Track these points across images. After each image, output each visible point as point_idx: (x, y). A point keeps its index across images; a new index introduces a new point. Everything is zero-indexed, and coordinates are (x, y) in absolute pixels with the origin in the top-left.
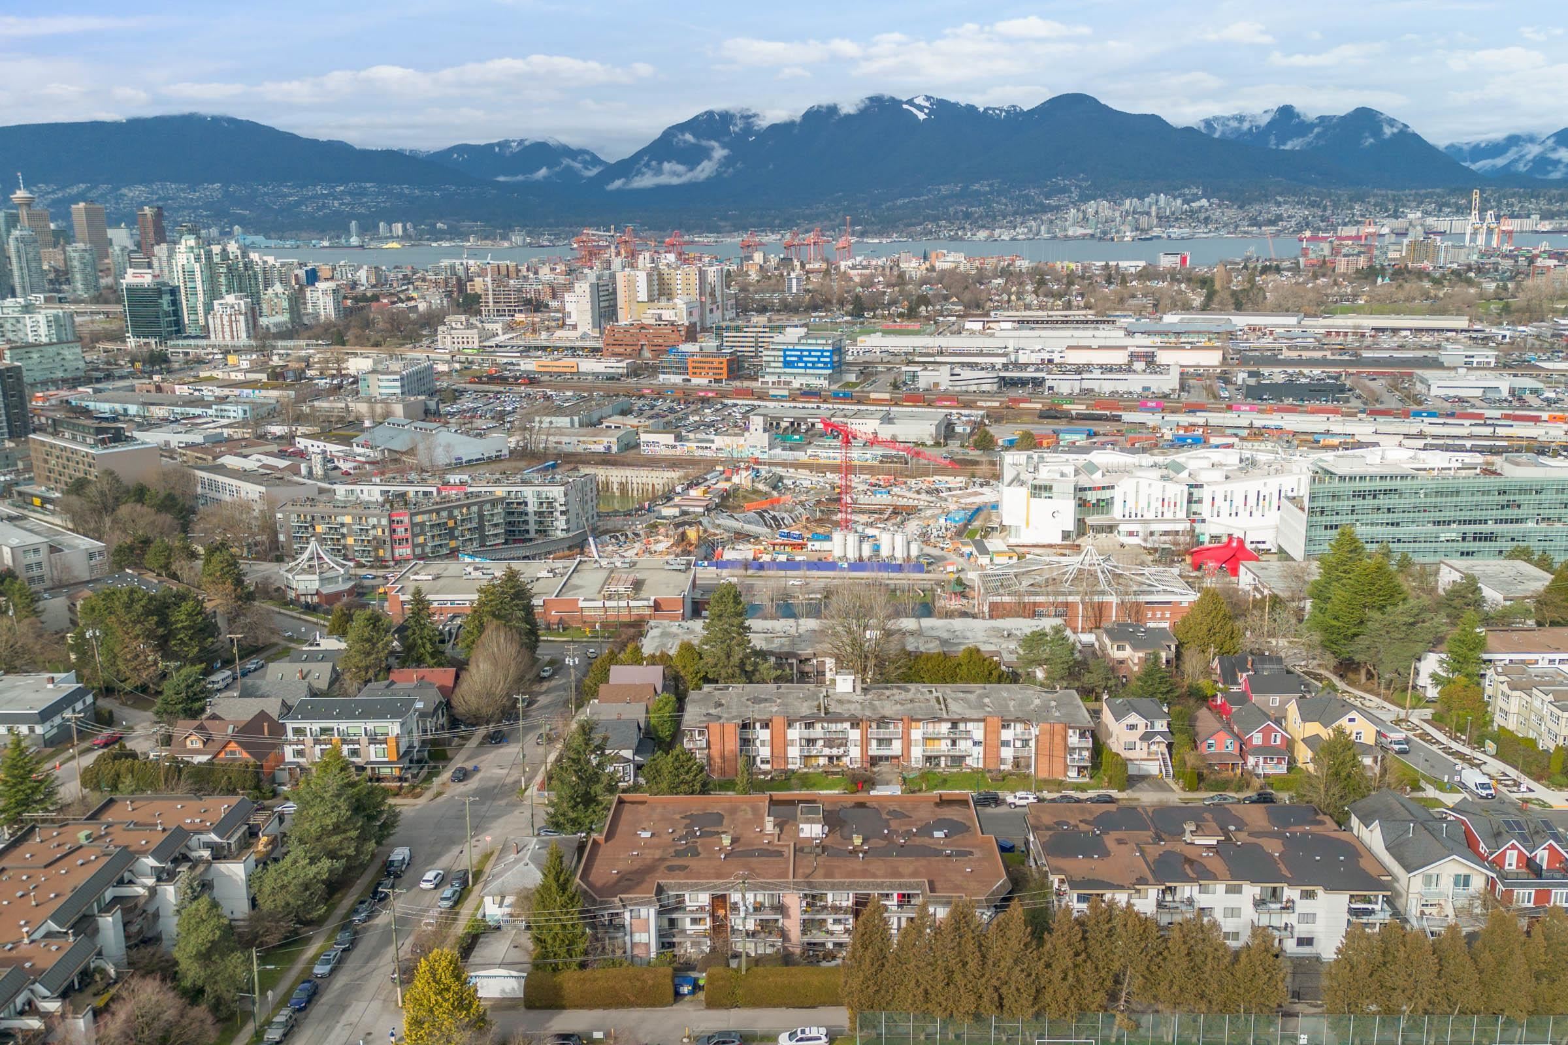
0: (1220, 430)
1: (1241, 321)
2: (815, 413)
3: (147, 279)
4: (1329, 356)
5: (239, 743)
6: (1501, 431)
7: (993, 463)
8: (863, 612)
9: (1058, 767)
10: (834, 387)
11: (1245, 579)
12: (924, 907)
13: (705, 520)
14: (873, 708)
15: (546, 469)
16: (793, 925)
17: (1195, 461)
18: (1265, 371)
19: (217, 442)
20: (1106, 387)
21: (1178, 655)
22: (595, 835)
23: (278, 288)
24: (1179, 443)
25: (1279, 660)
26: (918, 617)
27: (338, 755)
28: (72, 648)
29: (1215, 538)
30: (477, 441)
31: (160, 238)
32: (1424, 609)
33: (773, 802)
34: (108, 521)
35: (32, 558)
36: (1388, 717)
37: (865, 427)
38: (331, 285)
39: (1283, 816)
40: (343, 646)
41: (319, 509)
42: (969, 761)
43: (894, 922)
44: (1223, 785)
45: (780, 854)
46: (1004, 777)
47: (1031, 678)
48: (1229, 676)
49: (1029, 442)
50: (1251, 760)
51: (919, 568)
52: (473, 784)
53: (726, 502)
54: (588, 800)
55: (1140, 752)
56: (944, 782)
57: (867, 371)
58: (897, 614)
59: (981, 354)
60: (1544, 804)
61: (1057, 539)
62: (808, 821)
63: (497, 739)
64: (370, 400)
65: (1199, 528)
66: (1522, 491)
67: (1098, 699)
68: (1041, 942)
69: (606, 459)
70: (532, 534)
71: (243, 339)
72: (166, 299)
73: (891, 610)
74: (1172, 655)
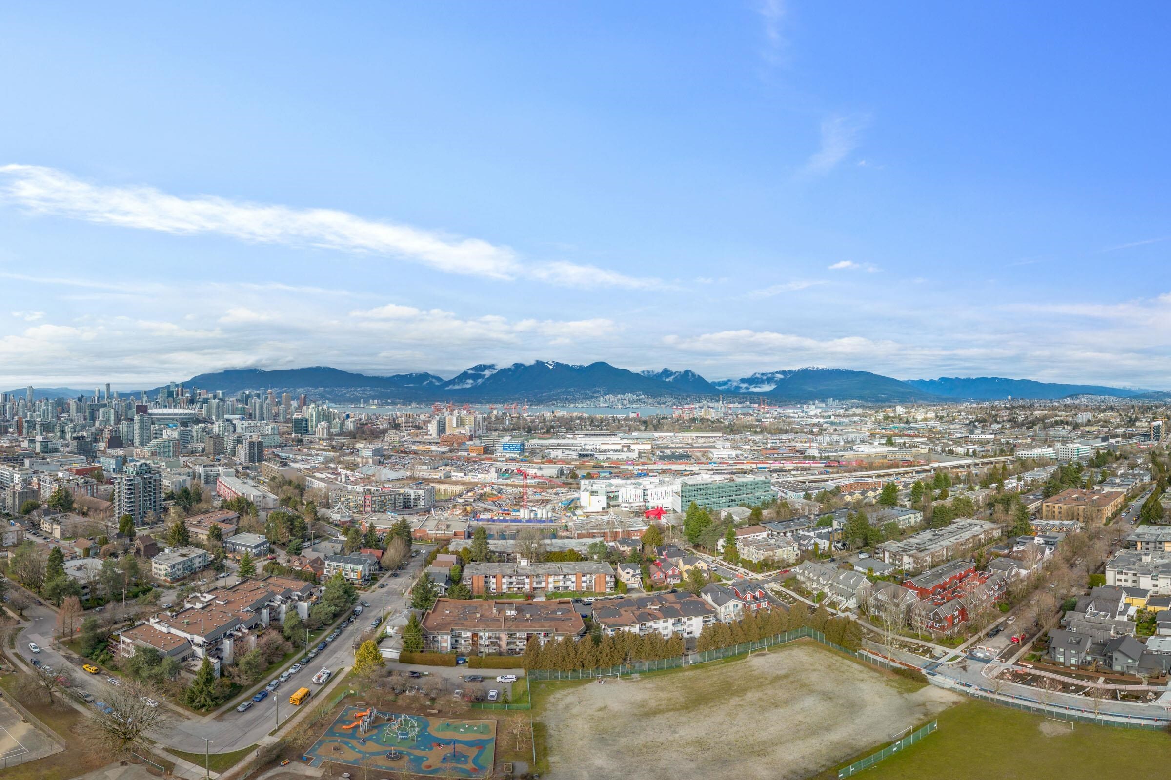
0: (652, 470)
1: (657, 435)
2: (513, 466)
3: (300, 416)
4: (684, 445)
5: (311, 566)
6: (734, 467)
7: (577, 484)
8: (531, 538)
9: (603, 588)
10: (521, 457)
11: (663, 520)
12: (554, 637)
13: (474, 504)
14: (535, 572)
15: (418, 484)
16: (503, 644)
17: (645, 481)
18: (665, 451)
19: (314, 468)
20: (615, 457)
21: (643, 548)
22: (428, 611)
23: (337, 420)
24: (640, 476)
25: (676, 546)
26: (551, 539)
27: (340, 574)
28: (266, 528)
29: (653, 507)
30: (396, 473)
31: (305, 404)
32: (718, 525)
33: (496, 603)
34: (280, 490)
35: (258, 499)
36: (710, 560)
37: (532, 471)
38: (353, 419)
39: (680, 597)
40: (346, 539)
41: (342, 493)
42: (570, 588)
43: (542, 642)
44: (660, 589)
45: (499, 620)
46: (584, 593)
47: (592, 559)
48: (660, 553)
49: (589, 476)
50: (669, 580)
51: (551, 521)
52: (385, 590)
53: (482, 497)
54: (427, 599)
55: (632, 581)
56: (561, 595)
57: (533, 452)
58: (544, 538)
59: (572, 446)
60: (756, 579)
61: (600, 510)
62: (509, 610)
63: (395, 575)
64: (362, 458)
65: (647, 504)
66: (741, 486)
67: (616, 564)
68: (598, 645)
69: (439, 481)
70: (412, 506)
71: (325, 436)
72: (305, 422)
73: (541, 537)
74: (641, 548)
